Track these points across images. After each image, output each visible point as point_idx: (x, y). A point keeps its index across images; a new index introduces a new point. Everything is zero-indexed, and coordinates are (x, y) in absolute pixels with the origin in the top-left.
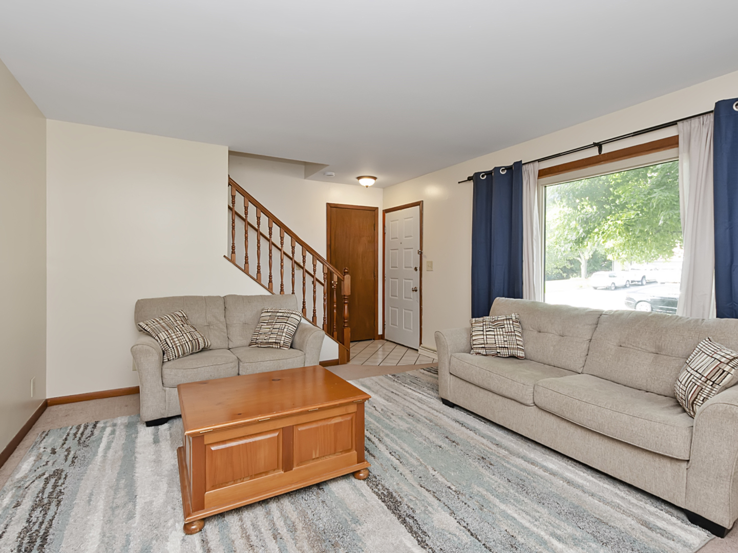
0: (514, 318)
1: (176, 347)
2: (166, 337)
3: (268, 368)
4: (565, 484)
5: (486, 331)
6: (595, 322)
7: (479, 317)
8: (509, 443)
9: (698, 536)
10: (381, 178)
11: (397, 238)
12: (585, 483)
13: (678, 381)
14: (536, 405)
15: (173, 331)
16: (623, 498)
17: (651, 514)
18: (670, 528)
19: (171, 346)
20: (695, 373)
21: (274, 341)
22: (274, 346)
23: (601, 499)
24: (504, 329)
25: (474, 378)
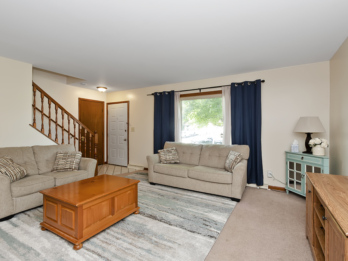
0: (174, 149)
1: (13, 176)
2: (6, 171)
3: (71, 180)
4: (201, 199)
5: (166, 154)
6: (201, 148)
7: (162, 149)
8: (180, 192)
9: (234, 203)
10: (109, 89)
11: (115, 117)
12: (206, 198)
13: (226, 163)
14: (189, 177)
15: (9, 167)
16: (216, 199)
17: (224, 201)
18: (229, 203)
19: (9, 175)
20: (231, 160)
21: (69, 167)
22: (69, 170)
23: (211, 201)
24: (172, 153)
25: (165, 172)
